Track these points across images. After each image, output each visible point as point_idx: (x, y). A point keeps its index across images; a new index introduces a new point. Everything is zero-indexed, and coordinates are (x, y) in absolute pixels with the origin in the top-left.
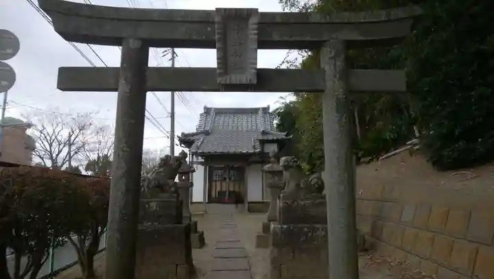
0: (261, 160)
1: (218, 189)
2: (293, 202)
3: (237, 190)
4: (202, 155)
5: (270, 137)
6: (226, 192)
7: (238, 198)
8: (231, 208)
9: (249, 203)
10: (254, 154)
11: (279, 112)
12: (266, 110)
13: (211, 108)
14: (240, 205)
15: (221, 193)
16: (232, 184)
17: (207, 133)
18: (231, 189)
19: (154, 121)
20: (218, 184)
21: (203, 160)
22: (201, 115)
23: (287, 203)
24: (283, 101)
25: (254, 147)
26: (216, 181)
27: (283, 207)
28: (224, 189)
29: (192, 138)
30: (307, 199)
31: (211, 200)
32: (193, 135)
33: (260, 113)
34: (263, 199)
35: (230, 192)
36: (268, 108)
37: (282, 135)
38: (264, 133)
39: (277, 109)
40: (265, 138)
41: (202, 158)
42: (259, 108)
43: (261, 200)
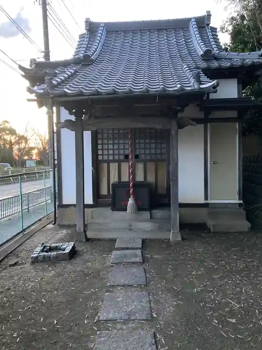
0: (201, 115)
1: (114, 179)
3: (151, 179)
6: (129, 183)
9: (182, 205)
14: (158, 213)
15: (119, 188)
16: (140, 167)
18: (140, 178)
20: (114, 167)
21: (73, 118)
22: (82, 37)
26: (108, 162)
28: (125, 178)
33: (193, 29)
34: (206, 198)
35: (137, 185)
38: (209, 56)
41: (71, 113)
42: (189, 20)
43: (202, 200)
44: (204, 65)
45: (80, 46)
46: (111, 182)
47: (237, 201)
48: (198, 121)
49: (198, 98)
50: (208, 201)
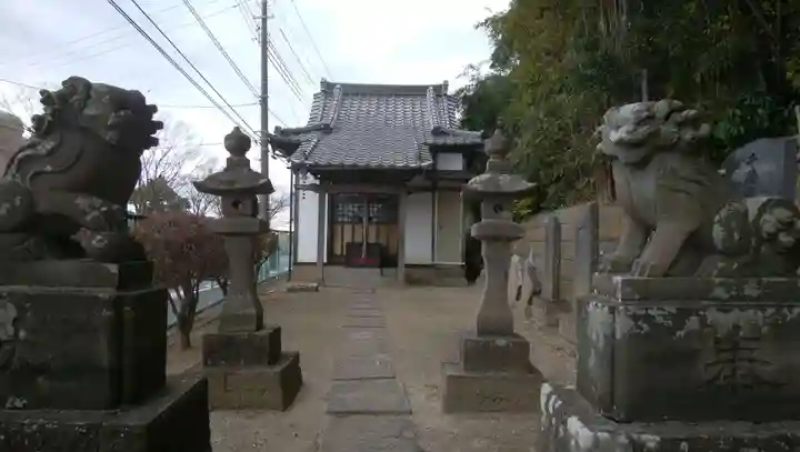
0: (428, 183)
1: (348, 239)
2: (681, 317)
3: (383, 241)
4: (315, 170)
5: (450, 141)
6: (361, 245)
7: (386, 258)
8: (373, 274)
9: (407, 266)
10: (418, 171)
11: (465, 96)
12: (439, 90)
13: (335, 84)
14: (388, 270)
15: (353, 248)
16: (373, 230)
17: (326, 130)
18: (372, 240)
19: (228, 110)
20: (348, 228)
21: (318, 182)
22: (316, 96)
23: (648, 318)
24: (475, 73)
25: (420, 158)
26: (343, 223)
27: (632, 337)
28: (358, 239)
29: (294, 138)
30: (740, 300)
31: (333, 259)
32: (298, 132)
33: (430, 94)
34: (433, 260)
35: (369, 245)
36: (446, 85)
37: (473, 136)
38: (438, 132)
39: (462, 90)
40: (440, 141)
41: (316, 178)
42: (427, 87)
43: (429, 262)
44: (431, 140)
45: (315, 108)
46: (345, 241)
47: (460, 263)
48: (425, 189)
49: (431, 173)
50: (436, 262)
